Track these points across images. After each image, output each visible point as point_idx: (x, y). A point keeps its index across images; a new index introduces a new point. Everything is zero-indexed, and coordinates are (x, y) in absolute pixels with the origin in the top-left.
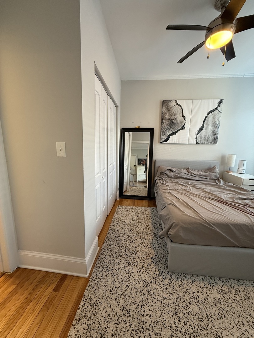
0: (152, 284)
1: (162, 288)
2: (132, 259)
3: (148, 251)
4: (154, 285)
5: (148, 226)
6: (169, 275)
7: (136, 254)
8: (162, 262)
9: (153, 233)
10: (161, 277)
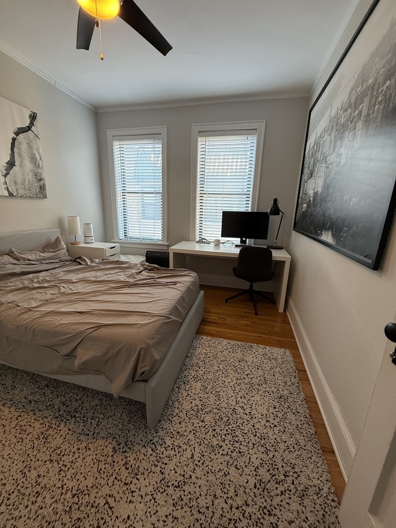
0: (166, 472)
1: (177, 454)
2: (93, 510)
3: (95, 453)
4: (169, 470)
5: (22, 423)
6: (160, 430)
7: (86, 492)
8: (133, 432)
9: (54, 422)
10: (159, 447)
